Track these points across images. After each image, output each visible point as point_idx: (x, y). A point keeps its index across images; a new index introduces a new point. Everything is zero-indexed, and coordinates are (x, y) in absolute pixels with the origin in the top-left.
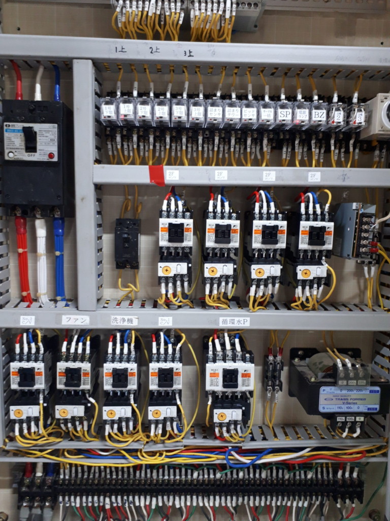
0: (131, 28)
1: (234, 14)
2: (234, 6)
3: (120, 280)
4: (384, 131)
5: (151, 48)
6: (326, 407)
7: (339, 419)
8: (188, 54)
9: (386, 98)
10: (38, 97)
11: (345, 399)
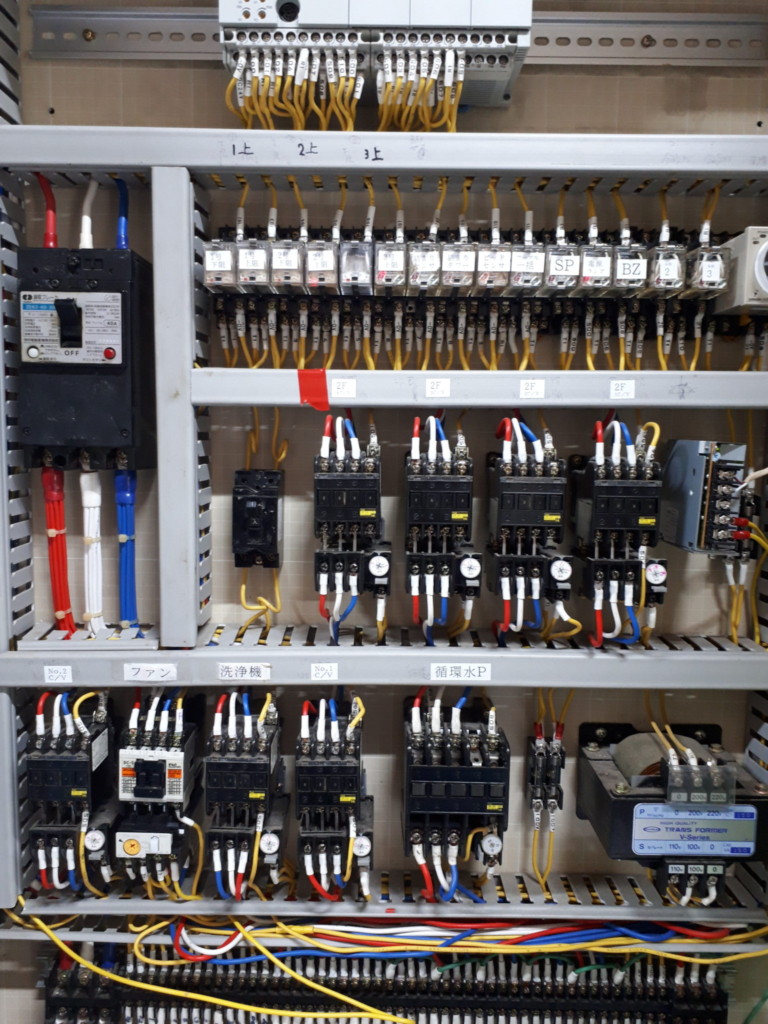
0: (262, 109)
1: (461, 77)
2: (462, 62)
3: (243, 587)
4: (759, 300)
5: (300, 145)
6: (646, 844)
7: (673, 869)
8: (372, 155)
9: (763, 236)
10: (86, 241)
11: (684, 830)
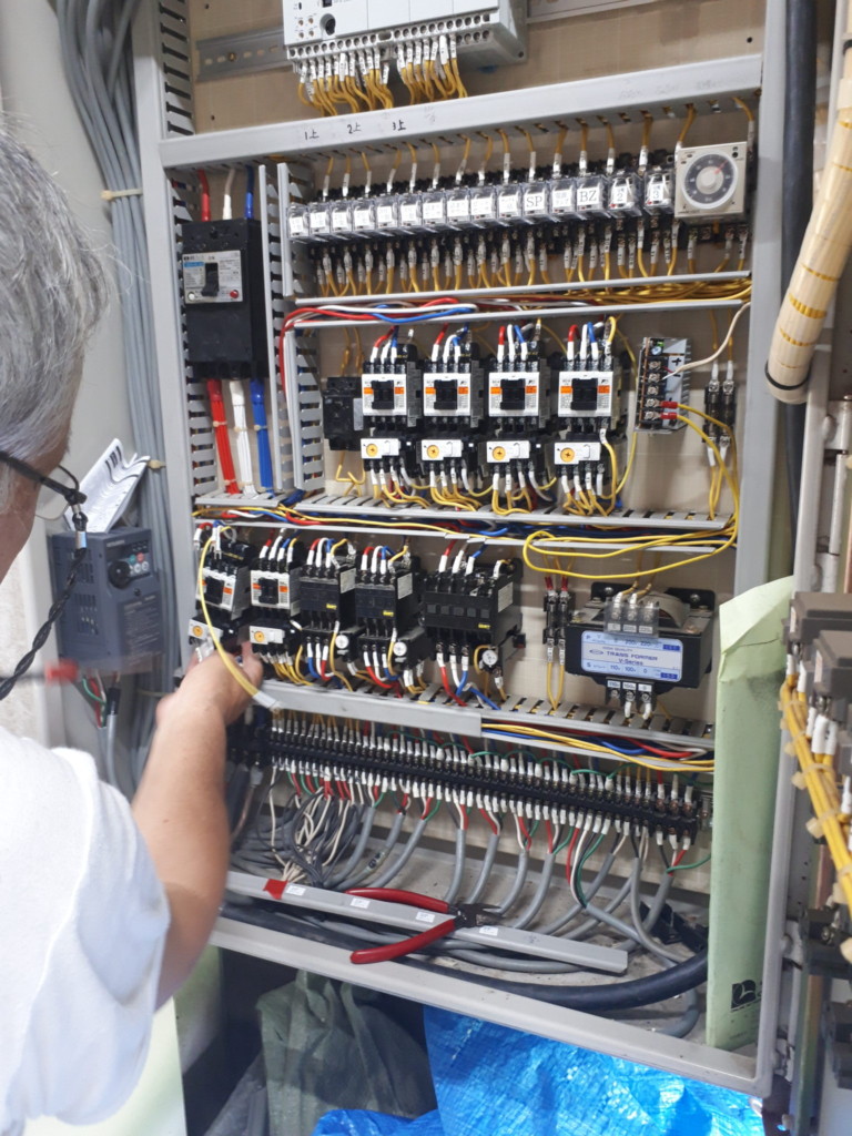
0: (326, 102)
1: (454, 55)
2: (453, 43)
3: (340, 467)
5: (349, 126)
6: (592, 663)
7: (611, 684)
8: (398, 127)
9: (690, 156)
10: (227, 214)
11: (622, 655)
